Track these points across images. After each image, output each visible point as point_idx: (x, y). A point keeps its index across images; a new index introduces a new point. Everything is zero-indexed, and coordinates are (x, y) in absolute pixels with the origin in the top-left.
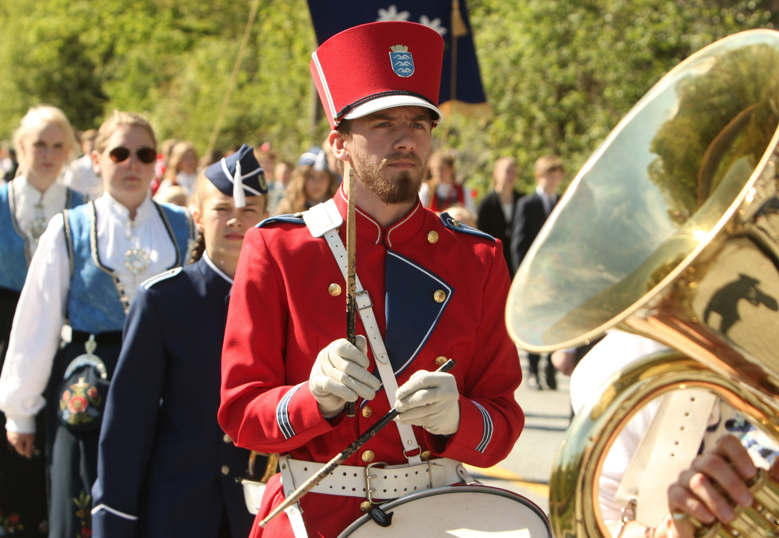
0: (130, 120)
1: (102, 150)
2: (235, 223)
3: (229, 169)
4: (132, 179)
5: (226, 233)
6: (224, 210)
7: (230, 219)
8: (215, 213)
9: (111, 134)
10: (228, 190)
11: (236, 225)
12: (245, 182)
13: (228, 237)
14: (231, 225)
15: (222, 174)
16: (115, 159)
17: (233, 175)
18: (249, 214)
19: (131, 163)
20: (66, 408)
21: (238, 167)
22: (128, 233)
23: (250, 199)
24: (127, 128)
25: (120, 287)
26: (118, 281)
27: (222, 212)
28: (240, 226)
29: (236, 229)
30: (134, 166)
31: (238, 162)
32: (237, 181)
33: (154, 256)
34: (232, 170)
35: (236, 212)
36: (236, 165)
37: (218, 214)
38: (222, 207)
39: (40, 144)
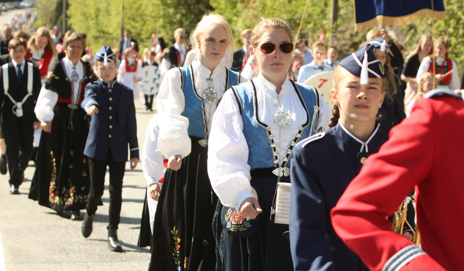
0: (274, 24)
1: (256, 45)
2: (362, 96)
3: (359, 58)
4: (278, 64)
5: (356, 104)
6: (354, 87)
7: (358, 94)
8: (348, 90)
9: (262, 34)
10: (357, 73)
11: (363, 98)
12: (370, 67)
13: (357, 106)
14: (360, 98)
15: (354, 61)
16: (264, 51)
17: (362, 61)
18: (372, 90)
19: (275, 54)
20: (229, 220)
21: (366, 55)
22: (275, 101)
23: (372, 80)
24: (272, 29)
25: (271, 137)
26: (270, 133)
27: (353, 89)
28: (366, 98)
29: (363, 101)
30: (278, 56)
31: (366, 52)
32: (365, 66)
33: (293, 116)
34: (361, 58)
35: (363, 88)
36: (365, 53)
37: (351, 90)
38: (354, 85)
39: (211, 40)
